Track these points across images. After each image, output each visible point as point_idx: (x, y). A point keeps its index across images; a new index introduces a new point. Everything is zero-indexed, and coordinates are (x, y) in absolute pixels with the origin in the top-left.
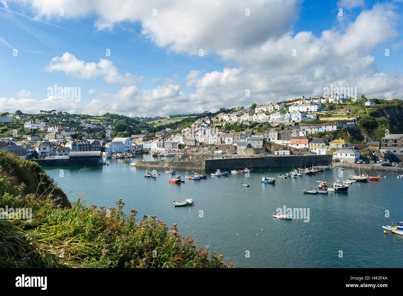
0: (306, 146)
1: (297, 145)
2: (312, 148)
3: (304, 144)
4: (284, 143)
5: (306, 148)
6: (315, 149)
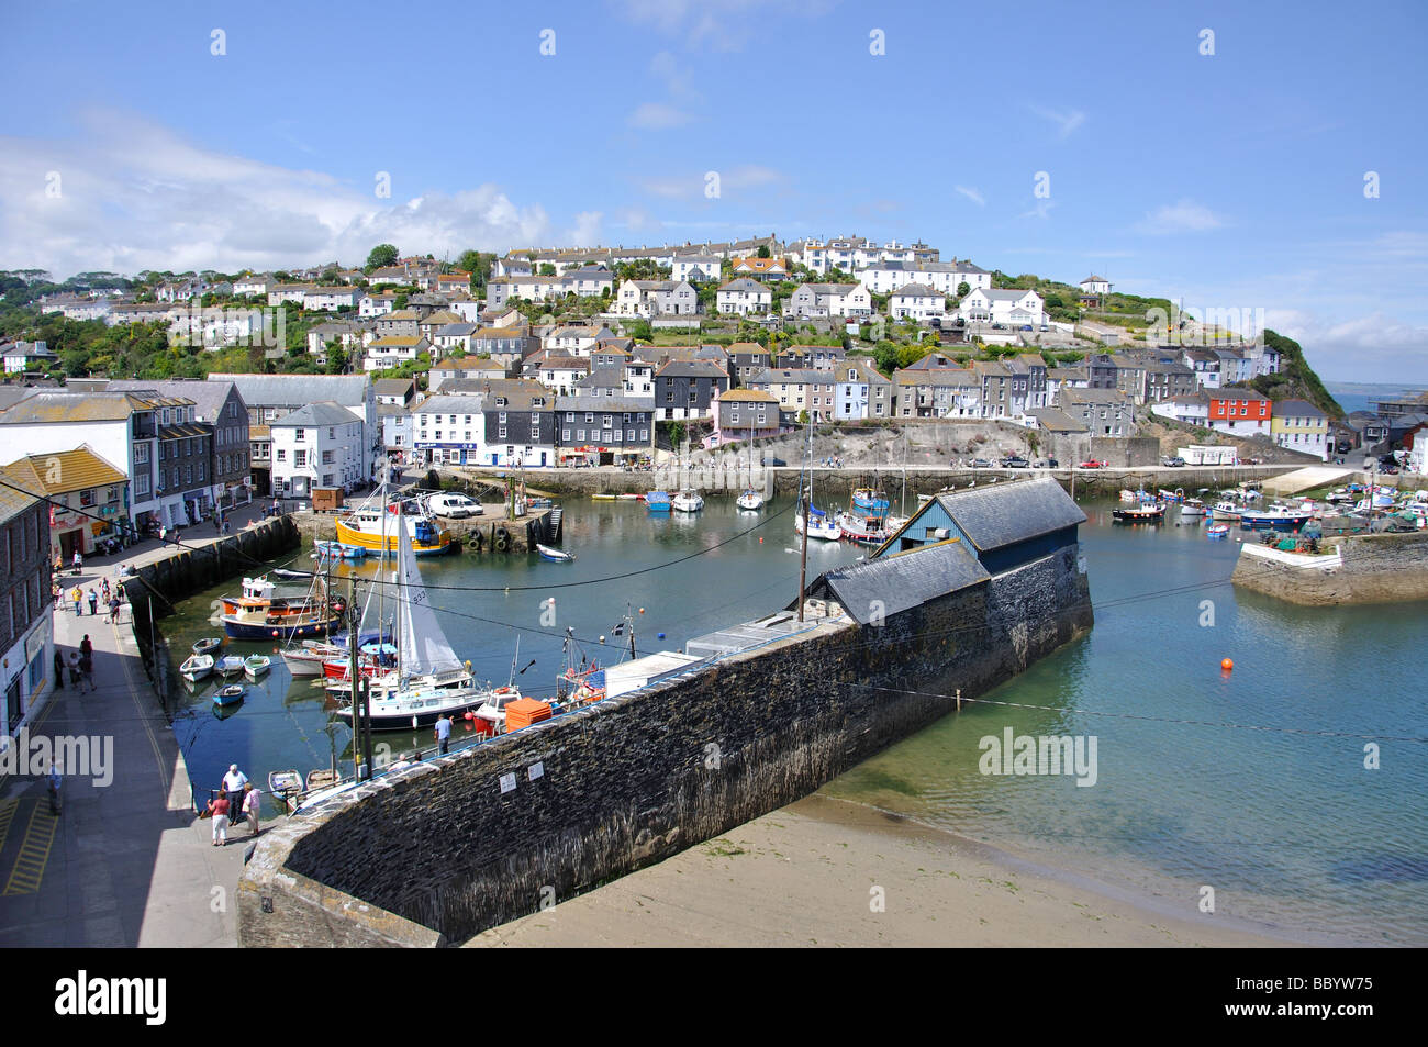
0: (1259, 430)
1: (1232, 424)
2: (1287, 435)
3: (1255, 419)
4: (1185, 418)
5: (1264, 436)
6: (1296, 440)
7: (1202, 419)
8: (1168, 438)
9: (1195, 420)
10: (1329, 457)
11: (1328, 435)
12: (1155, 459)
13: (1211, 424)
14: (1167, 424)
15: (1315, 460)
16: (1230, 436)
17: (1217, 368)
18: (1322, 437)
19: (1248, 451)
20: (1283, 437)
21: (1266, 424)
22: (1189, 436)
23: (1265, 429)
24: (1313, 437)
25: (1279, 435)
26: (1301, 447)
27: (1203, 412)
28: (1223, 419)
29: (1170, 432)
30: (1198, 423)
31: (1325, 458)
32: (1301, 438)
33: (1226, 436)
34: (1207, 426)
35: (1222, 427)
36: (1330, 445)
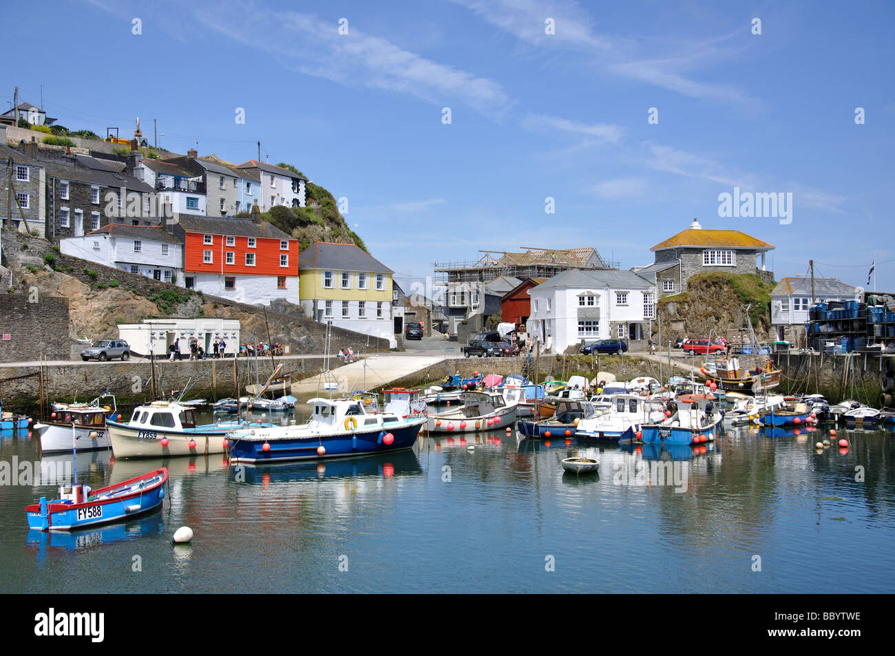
0: (281, 294)
1: (230, 284)
2: (329, 303)
3: (271, 275)
4: (135, 267)
5: (291, 305)
6: (344, 312)
7: (171, 272)
8: (95, 304)
9: (157, 273)
10: (399, 341)
11: (394, 303)
12: (59, 345)
13: (190, 282)
14: (93, 276)
15: (379, 345)
16: (228, 304)
17: (202, 189)
18: (386, 307)
19: (262, 332)
20: (322, 306)
21: (292, 283)
22: (143, 303)
23: (291, 292)
24: (370, 309)
25: (315, 302)
26: (354, 324)
27: (172, 257)
28: (212, 271)
29: (101, 294)
30: (163, 279)
31: (393, 344)
32: (353, 309)
33: (218, 303)
34: (181, 283)
35: (211, 287)
36: (398, 321)
